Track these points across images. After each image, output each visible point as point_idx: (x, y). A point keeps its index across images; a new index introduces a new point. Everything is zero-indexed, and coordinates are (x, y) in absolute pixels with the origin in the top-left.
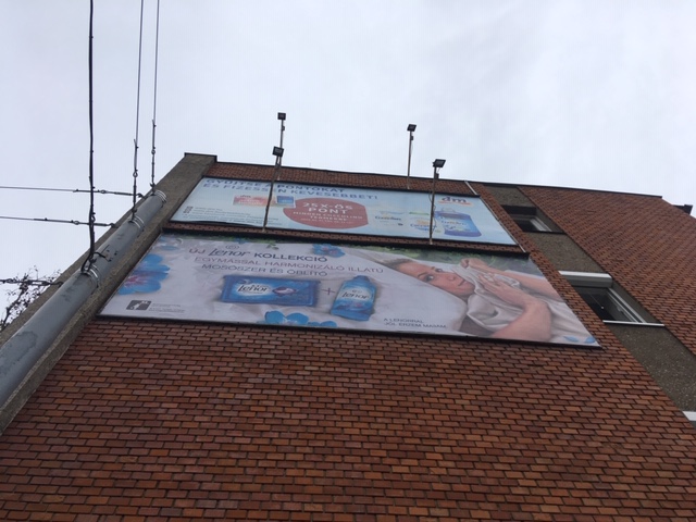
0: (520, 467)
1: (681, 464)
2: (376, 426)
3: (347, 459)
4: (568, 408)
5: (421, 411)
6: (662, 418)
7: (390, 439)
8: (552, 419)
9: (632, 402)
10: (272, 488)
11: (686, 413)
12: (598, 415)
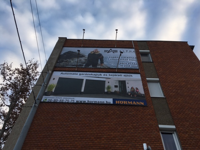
0: (119, 141)
1: (152, 139)
2: (93, 131)
3: (87, 139)
4: (134, 125)
5: (103, 126)
6: (153, 127)
7: (95, 134)
8: (129, 128)
9: (148, 122)
11: (159, 125)
12: (139, 126)
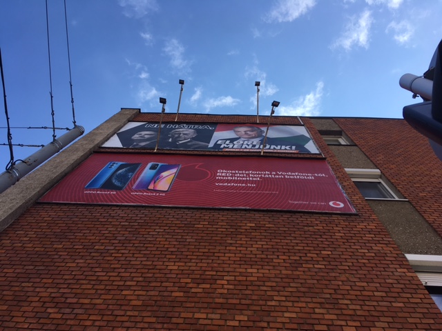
2: (190, 264)
3: (164, 284)
4: (323, 252)
5: (223, 255)
6: (388, 258)
7: (196, 272)
8: (310, 259)
10: (110, 302)
11: (407, 255)
12: (342, 256)
